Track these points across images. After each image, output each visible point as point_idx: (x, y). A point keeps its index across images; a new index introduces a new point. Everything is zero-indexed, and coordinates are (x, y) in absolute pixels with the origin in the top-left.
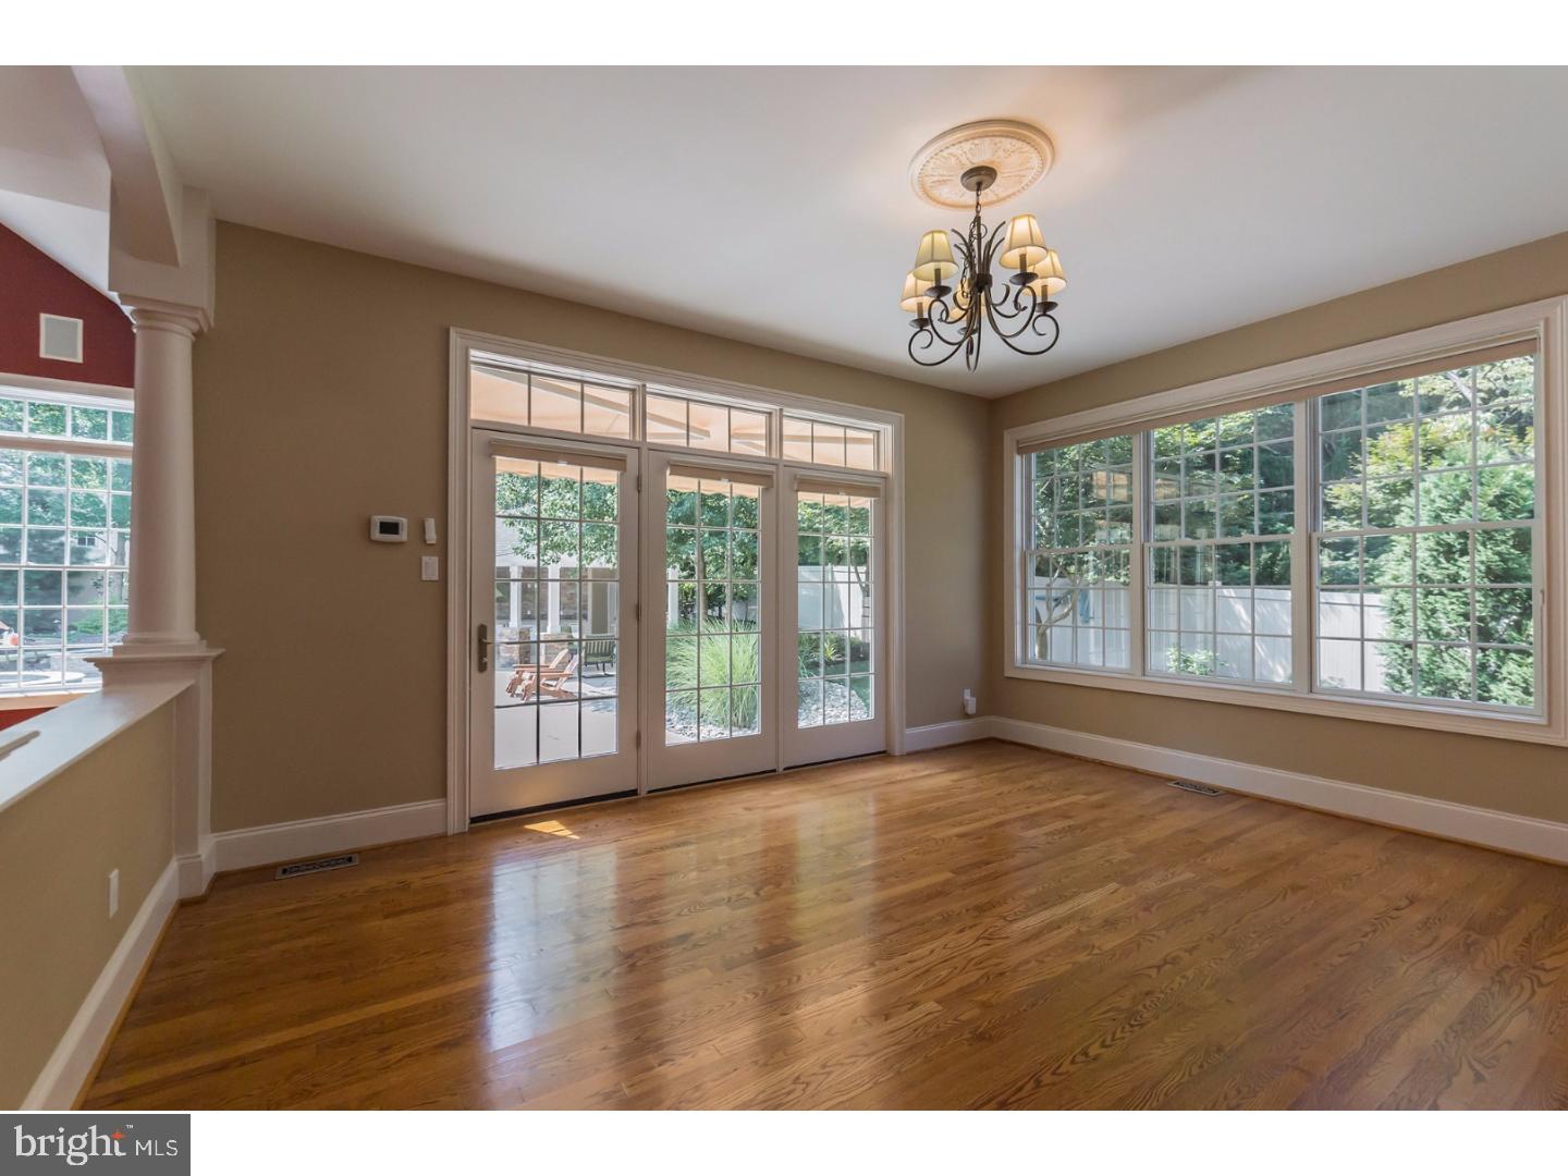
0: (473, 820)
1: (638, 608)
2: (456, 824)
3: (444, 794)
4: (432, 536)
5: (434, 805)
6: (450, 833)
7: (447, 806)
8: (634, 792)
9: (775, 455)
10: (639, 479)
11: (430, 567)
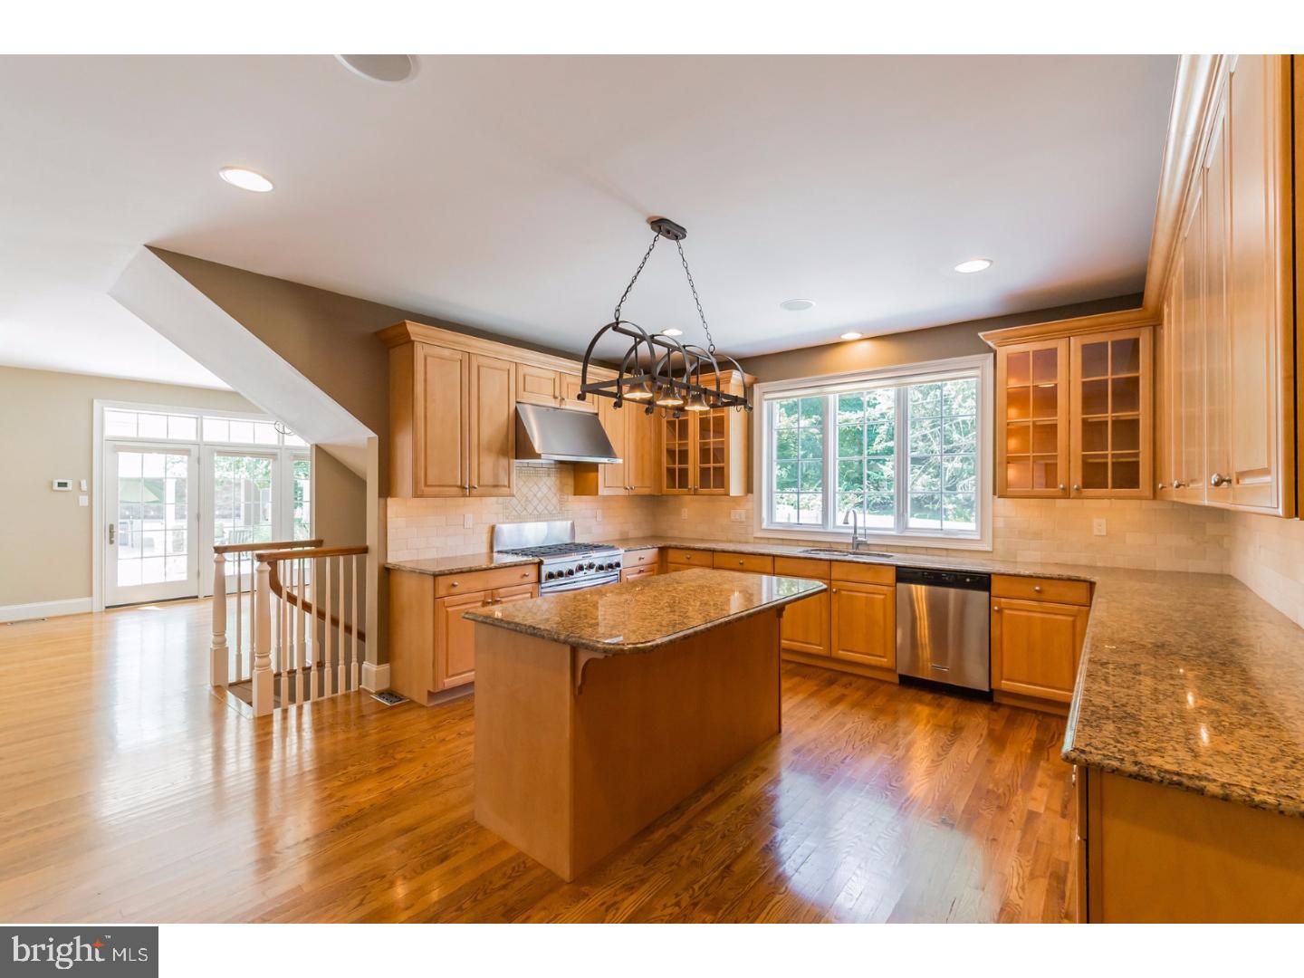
0: (107, 607)
1: (198, 517)
2: (98, 607)
3: (91, 595)
4: (84, 487)
5: (88, 599)
6: (94, 611)
7: (92, 602)
8: (197, 597)
9: (281, 444)
10: (199, 459)
11: (84, 501)
